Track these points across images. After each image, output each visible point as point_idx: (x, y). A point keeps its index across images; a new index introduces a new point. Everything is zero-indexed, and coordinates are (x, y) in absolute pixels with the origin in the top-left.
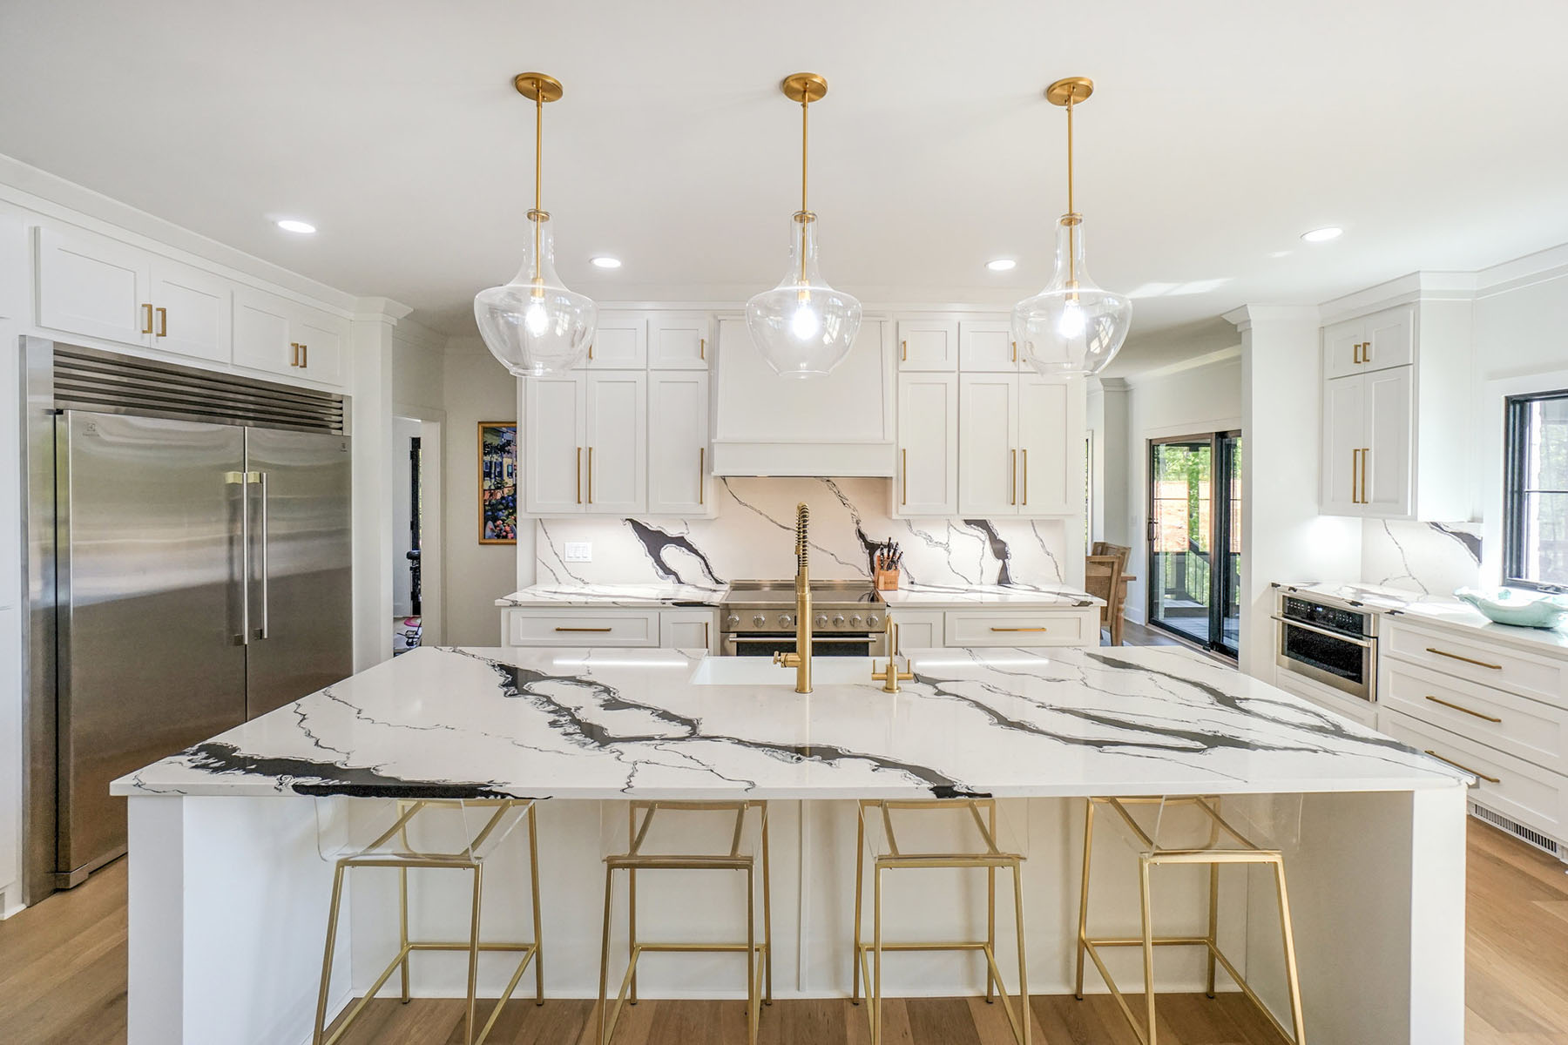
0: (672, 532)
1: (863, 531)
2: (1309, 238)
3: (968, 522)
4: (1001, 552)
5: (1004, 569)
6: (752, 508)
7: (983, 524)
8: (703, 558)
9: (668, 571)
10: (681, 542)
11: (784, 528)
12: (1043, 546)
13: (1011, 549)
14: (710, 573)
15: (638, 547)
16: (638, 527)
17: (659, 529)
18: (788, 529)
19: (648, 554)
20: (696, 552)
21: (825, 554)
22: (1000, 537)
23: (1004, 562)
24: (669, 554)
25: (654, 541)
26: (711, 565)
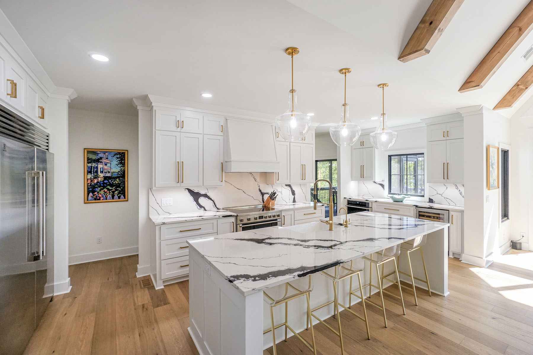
0: (202, 192)
1: (260, 189)
2: (372, 119)
3: (286, 185)
4: (293, 193)
5: (294, 198)
6: (229, 183)
7: (289, 186)
8: (213, 201)
9: (201, 206)
10: (206, 196)
11: (238, 189)
12: (303, 191)
13: (296, 192)
14: (215, 206)
15: (191, 198)
16: (190, 191)
17: (198, 192)
18: (240, 189)
19: (194, 201)
20: (211, 199)
21: (250, 197)
22: (293, 189)
23: (294, 197)
24: (202, 200)
25: (196, 196)
26: (216, 203)
